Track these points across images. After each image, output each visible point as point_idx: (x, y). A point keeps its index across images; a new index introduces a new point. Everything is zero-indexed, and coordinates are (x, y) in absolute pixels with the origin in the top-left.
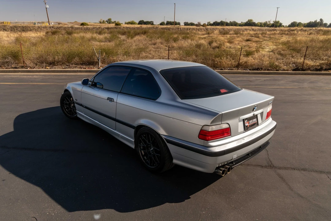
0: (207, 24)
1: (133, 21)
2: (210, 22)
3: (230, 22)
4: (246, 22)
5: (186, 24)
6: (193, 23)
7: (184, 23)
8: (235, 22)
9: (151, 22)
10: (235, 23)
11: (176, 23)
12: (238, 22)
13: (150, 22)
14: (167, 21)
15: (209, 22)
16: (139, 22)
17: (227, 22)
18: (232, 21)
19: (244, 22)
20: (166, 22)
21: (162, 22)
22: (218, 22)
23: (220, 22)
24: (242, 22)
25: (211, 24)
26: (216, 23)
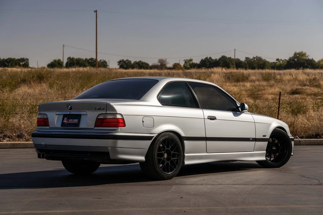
0: (182, 64)
2: (191, 60)
3: (247, 58)
4: (290, 59)
5: (124, 64)
6: (143, 63)
7: (120, 62)
8: (259, 59)
9: (22, 60)
10: (261, 62)
11: (92, 63)
12: (267, 60)
13: (18, 60)
15: (188, 59)
17: (238, 60)
18: (251, 57)
19: (283, 59)
21: (55, 61)
22: (213, 58)
23: (220, 59)
24: (278, 60)
25: (194, 66)
26: (209, 62)
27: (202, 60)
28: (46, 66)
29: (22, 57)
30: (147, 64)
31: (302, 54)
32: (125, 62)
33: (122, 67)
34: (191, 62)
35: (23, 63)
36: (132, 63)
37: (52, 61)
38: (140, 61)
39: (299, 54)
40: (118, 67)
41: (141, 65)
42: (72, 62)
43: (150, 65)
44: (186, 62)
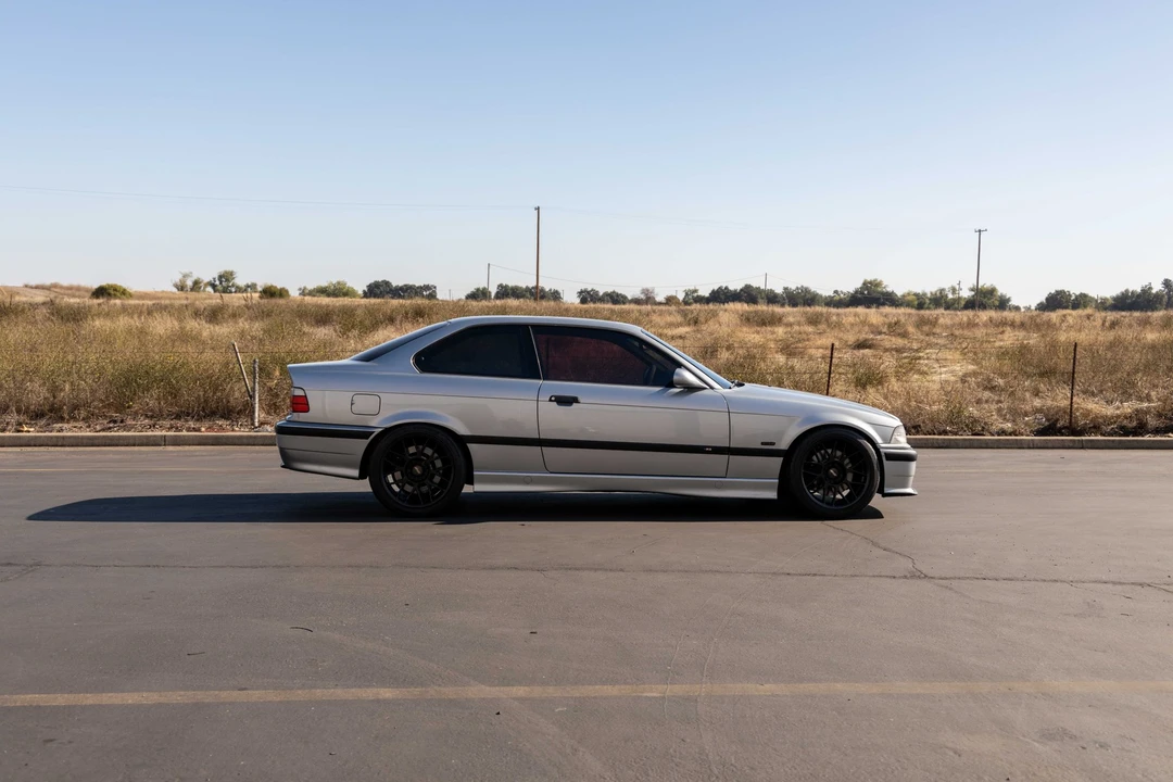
0: (681, 297)
1: (339, 283)
2: (696, 291)
3: (786, 289)
4: (856, 292)
5: (587, 296)
6: (618, 295)
7: (581, 293)
8: (806, 291)
9: (427, 287)
10: (808, 296)
11: (537, 294)
12: (819, 292)
13: (421, 287)
14: (500, 286)
15: (692, 288)
16: (370, 286)
17: (772, 291)
18: (793, 288)
19: (845, 291)
20: (493, 290)
21: (478, 290)
22: (731, 288)
23: (741, 290)
24: (836, 292)
25: (700, 300)
26: (725, 294)
27: (713, 291)
28: (464, 298)
29: (426, 284)
30: (625, 297)
31: (876, 284)
32: (588, 292)
33: (583, 301)
34: (695, 295)
35: (428, 292)
36: (601, 294)
37: (473, 290)
38: (614, 292)
39: (870, 283)
40: (578, 300)
41: (615, 298)
42: (505, 292)
43: (630, 298)
44: (687, 294)
